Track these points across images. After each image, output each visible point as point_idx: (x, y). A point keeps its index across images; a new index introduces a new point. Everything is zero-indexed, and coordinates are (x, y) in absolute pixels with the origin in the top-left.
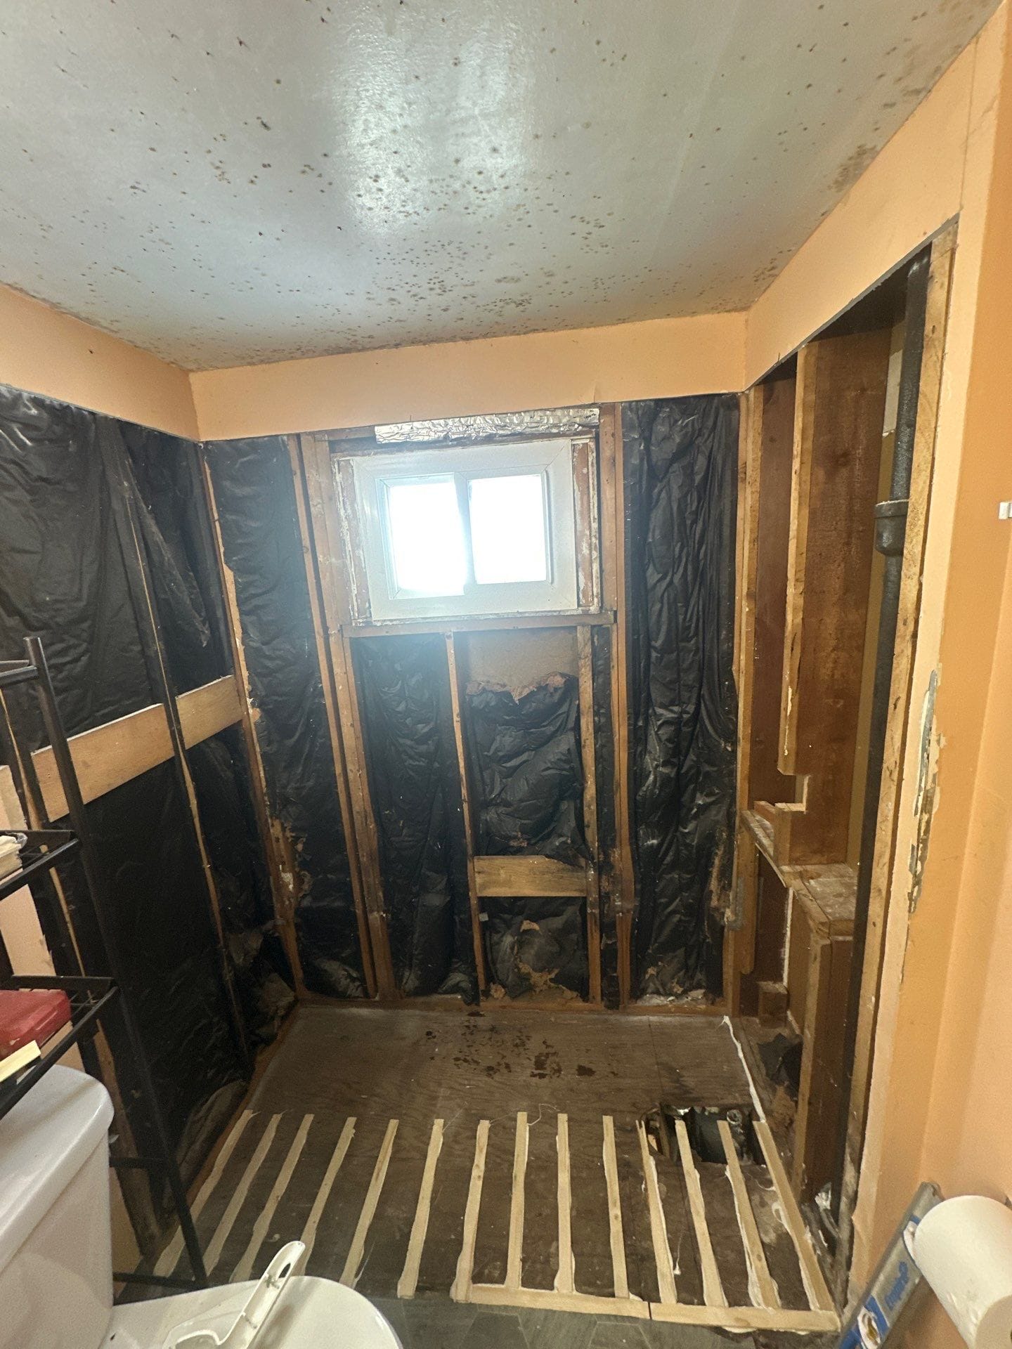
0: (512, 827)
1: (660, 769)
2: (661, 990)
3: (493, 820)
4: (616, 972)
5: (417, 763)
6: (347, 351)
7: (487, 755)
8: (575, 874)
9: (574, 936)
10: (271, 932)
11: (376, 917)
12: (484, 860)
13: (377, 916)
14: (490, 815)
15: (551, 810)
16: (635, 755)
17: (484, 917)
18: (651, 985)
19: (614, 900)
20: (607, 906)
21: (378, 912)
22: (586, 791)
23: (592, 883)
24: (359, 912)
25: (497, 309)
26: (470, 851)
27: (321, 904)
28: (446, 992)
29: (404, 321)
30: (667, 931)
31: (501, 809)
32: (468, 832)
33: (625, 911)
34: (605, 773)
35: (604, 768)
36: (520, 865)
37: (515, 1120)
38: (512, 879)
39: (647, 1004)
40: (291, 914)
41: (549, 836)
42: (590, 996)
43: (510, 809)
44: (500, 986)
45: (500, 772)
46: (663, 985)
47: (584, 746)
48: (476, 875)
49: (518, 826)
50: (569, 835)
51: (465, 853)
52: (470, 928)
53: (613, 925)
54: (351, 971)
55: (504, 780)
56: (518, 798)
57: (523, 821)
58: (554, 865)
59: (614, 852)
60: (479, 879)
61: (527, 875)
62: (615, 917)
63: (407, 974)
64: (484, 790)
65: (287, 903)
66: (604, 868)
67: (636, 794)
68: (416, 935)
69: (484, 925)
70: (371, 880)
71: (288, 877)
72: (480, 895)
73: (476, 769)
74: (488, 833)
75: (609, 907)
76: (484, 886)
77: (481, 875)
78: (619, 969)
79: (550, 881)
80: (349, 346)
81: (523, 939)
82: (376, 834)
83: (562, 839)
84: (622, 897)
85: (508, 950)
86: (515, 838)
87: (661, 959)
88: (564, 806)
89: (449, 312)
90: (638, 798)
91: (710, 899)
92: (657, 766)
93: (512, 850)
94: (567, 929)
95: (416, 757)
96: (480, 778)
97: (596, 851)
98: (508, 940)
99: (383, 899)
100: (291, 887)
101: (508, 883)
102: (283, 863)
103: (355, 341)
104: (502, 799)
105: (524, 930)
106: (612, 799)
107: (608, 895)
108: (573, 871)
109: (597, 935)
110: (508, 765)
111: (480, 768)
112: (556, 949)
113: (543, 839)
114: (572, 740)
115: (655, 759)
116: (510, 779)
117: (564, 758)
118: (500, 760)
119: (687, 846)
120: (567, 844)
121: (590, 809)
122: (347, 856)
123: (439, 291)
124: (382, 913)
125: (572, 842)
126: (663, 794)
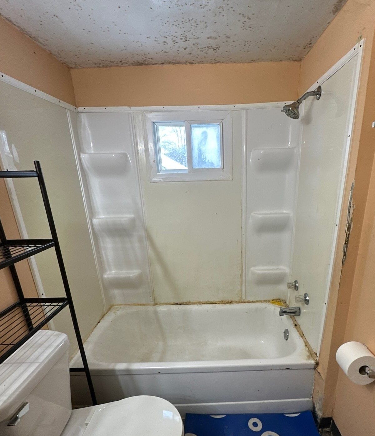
6: (141, 64)
25: (206, 50)
29: (168, 53)
80: (142, 62)
89: (187, 50)
103: (145, 60)
123: (184, 40)
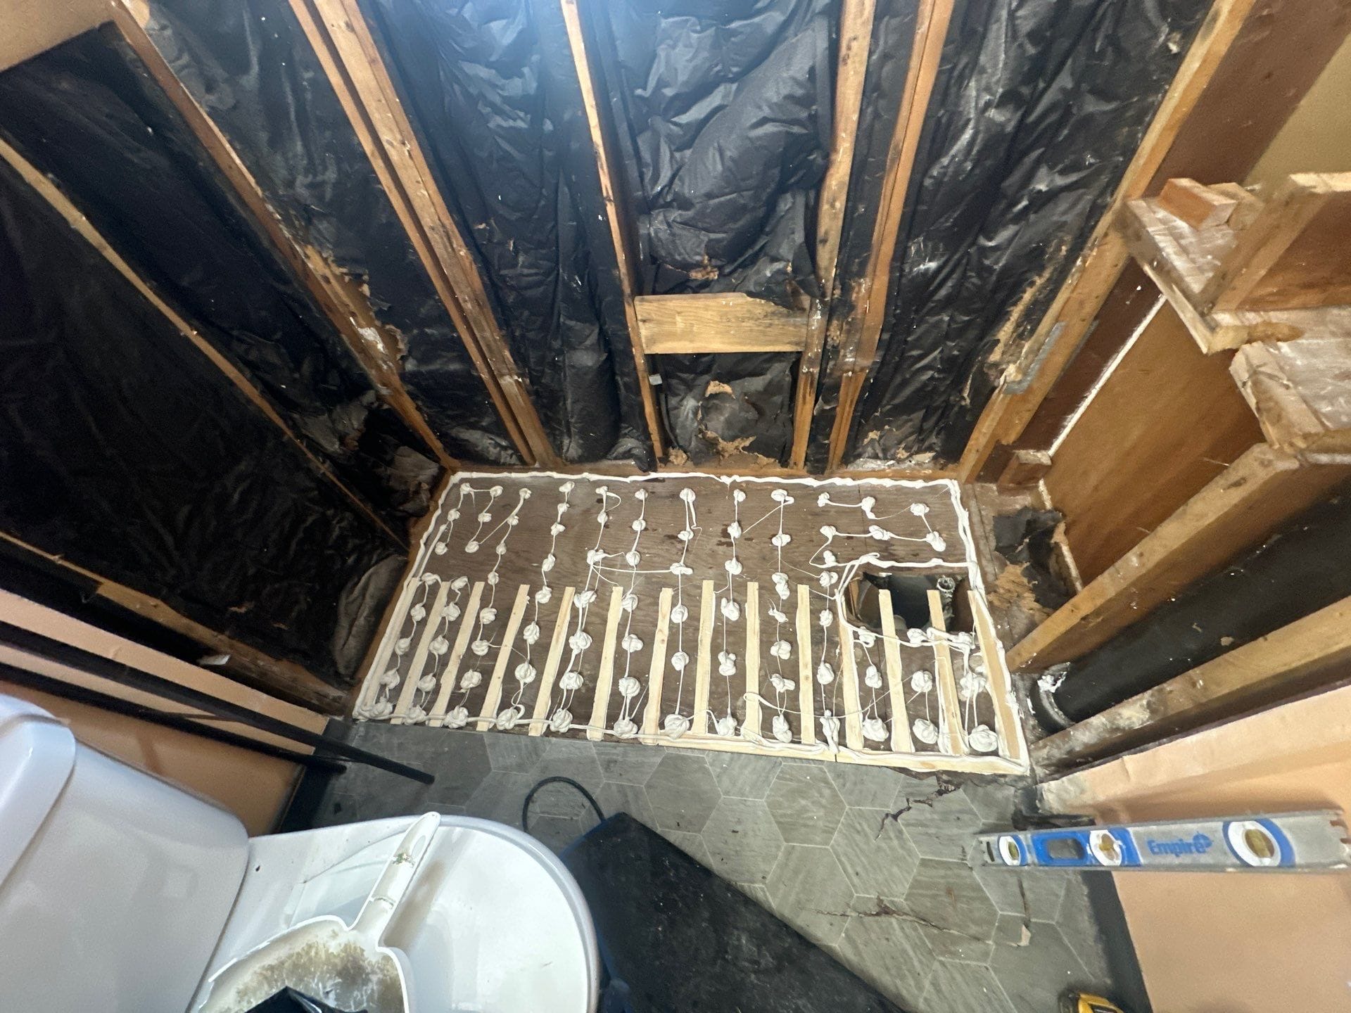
0: (692, 247)
1: (992, 113)
2: (881, 455)
3: (661, 235)
4: (828, 439)
5: (511, 123)
7: (640, 97)
8: (792, 320)
9: (778, 399)
10: (376, 405)
11: (510, 382)
12: (650, 302)
13: (511, 380)
14: (655, 227)
15: (761, 213)
16: (950, 78)
17: (656, 380)
18: (870, 449)
19: (845, 356)
20: (831, 364)
21: (511, 376)
22: (832, 171)
23: (816, 332)
24: (485, 376)
26: (627, 289)
27: (432, 367)
28: (616, 458)
30: (908, 391)
31: (675, 215)
32: (621, 257)
33: (857, 369)
34: (877, 126)
35: (877, 115)
36: (706, 308)
37: (700, 587)
38: (695, 329)
39: (860, 469)
40: (396, 380)
41: (754, 259)
42: (791, 462)
43: (690, 213)
44: (681, 451)
45: (670, 138)
46: (885, 451)
47: (845, 61)
48: (640, 324)
49: (703, 245)
50: (791, 257)
51: (621, 293)
52: (638, 392)
53: (836, 388)
54: (498, 440)
55: (677, 155)
56: (703, 191)
57: (713, 236)
58: (760, 307)
59: (860, 285)
60: (644, 331)
61: (717, 323)
62: (841, 377)
63: (566, 441)
64: (641, 176)
65: (385, 367)
66: (838, 309)
67: (925, 173)
68: (569, 401)
69: (657, 390)
70: (488, 334)
71: (369, 334)
72: (647, 352)
73: (623, 129)
74: (654, 259)
75: (835, 365)
76: (652, 340)
77: (647, 325)
78: (833, 436)
79: (751, 330)
81: (710, 405)
82: (474, 266)
83: (778, 266)
84: (858, 350)
85: (691, 415)
86: (699, 265)
87: (889, 423)
88: (785, 204)
90: (928, 182)
91: (991, 350)
92: (988, 105)
93: (693, 285)
94: (770, 389)
95: (507, 108)
96: (631, 152)
97: (830, 285)
98: (690, 403)
99: (512, 360)
100: (380, 346)
101: (687, 335)
102: (353, 315)
104: (676, 193)
105: (711, 395)
106: (878, 184)
107: (836, 349)
108: (788, 316)
109: (810, 399)
110: (684, 119)
111: (630, 127)
112: (752, 414)
113: (744, 266)
114: (822, 44)
115: (988, 89)
116: (688, 153)
117: (799, 92)
118: (666, 110)
119: (984, 271)
120: (786, 273)
121: (833, 206)
122: (440, 300)
124: (516, 378)
125: (793, 271)
126: (977, 171)
